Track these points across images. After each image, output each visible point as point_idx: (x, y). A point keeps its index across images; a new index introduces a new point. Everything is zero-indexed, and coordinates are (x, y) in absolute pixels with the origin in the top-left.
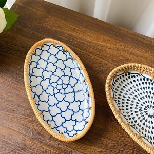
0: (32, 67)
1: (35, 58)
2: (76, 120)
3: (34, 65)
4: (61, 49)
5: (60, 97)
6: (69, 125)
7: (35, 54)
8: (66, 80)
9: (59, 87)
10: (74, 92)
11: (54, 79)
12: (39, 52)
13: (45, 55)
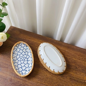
1: (16, 48)
2: (26, 70)
3: (15, 50)
5: (22, 62)
7: (16, 46)
9: (23, 58)
10: (27, 60)
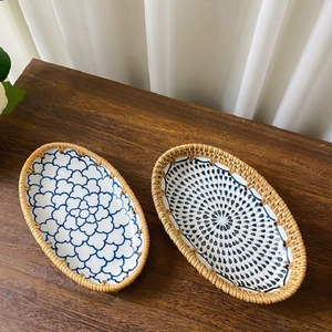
0: (32, 193)
1: (35, 179)
2: (123, 257)
3: (34, 190)
4: (73, 154)
5: (89, 229)
6: (114, 268)
7: (34, 173)
8: (93, 200)
9: (85, 214)
10: (110, 215)
11: (73, 204)
12: (38, 168)
13: (50, 171)
